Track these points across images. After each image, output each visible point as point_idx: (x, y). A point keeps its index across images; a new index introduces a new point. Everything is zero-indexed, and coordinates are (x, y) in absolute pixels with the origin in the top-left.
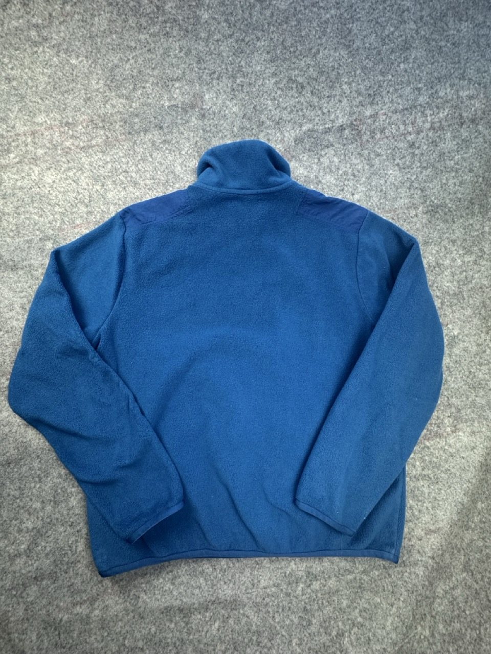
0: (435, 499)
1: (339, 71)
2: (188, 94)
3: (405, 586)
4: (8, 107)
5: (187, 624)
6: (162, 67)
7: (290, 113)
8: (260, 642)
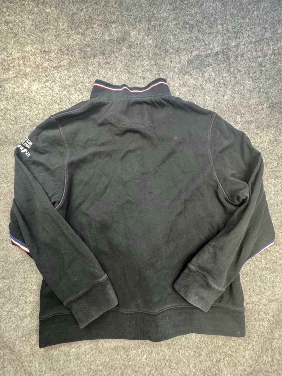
0: (274, 281)
1: (216, 17)
2: (121, 32)
3: (257, 333)
4: (7, 41)
5: (128, 356)
6: (104, 14)
7: (184, 44)
8: (171, 366)
